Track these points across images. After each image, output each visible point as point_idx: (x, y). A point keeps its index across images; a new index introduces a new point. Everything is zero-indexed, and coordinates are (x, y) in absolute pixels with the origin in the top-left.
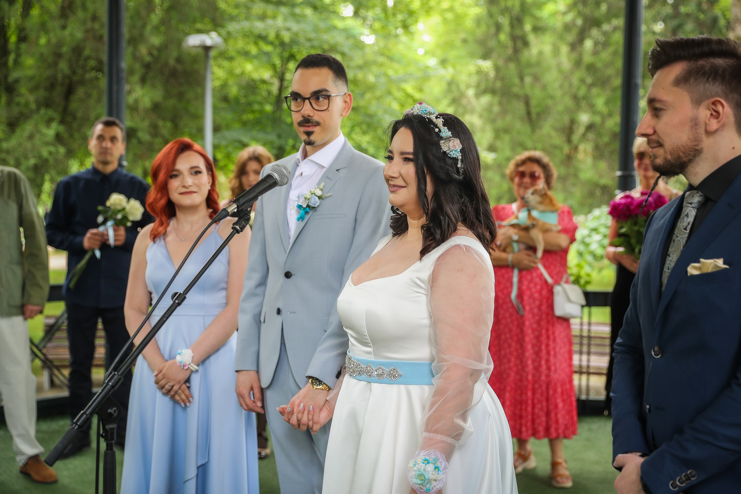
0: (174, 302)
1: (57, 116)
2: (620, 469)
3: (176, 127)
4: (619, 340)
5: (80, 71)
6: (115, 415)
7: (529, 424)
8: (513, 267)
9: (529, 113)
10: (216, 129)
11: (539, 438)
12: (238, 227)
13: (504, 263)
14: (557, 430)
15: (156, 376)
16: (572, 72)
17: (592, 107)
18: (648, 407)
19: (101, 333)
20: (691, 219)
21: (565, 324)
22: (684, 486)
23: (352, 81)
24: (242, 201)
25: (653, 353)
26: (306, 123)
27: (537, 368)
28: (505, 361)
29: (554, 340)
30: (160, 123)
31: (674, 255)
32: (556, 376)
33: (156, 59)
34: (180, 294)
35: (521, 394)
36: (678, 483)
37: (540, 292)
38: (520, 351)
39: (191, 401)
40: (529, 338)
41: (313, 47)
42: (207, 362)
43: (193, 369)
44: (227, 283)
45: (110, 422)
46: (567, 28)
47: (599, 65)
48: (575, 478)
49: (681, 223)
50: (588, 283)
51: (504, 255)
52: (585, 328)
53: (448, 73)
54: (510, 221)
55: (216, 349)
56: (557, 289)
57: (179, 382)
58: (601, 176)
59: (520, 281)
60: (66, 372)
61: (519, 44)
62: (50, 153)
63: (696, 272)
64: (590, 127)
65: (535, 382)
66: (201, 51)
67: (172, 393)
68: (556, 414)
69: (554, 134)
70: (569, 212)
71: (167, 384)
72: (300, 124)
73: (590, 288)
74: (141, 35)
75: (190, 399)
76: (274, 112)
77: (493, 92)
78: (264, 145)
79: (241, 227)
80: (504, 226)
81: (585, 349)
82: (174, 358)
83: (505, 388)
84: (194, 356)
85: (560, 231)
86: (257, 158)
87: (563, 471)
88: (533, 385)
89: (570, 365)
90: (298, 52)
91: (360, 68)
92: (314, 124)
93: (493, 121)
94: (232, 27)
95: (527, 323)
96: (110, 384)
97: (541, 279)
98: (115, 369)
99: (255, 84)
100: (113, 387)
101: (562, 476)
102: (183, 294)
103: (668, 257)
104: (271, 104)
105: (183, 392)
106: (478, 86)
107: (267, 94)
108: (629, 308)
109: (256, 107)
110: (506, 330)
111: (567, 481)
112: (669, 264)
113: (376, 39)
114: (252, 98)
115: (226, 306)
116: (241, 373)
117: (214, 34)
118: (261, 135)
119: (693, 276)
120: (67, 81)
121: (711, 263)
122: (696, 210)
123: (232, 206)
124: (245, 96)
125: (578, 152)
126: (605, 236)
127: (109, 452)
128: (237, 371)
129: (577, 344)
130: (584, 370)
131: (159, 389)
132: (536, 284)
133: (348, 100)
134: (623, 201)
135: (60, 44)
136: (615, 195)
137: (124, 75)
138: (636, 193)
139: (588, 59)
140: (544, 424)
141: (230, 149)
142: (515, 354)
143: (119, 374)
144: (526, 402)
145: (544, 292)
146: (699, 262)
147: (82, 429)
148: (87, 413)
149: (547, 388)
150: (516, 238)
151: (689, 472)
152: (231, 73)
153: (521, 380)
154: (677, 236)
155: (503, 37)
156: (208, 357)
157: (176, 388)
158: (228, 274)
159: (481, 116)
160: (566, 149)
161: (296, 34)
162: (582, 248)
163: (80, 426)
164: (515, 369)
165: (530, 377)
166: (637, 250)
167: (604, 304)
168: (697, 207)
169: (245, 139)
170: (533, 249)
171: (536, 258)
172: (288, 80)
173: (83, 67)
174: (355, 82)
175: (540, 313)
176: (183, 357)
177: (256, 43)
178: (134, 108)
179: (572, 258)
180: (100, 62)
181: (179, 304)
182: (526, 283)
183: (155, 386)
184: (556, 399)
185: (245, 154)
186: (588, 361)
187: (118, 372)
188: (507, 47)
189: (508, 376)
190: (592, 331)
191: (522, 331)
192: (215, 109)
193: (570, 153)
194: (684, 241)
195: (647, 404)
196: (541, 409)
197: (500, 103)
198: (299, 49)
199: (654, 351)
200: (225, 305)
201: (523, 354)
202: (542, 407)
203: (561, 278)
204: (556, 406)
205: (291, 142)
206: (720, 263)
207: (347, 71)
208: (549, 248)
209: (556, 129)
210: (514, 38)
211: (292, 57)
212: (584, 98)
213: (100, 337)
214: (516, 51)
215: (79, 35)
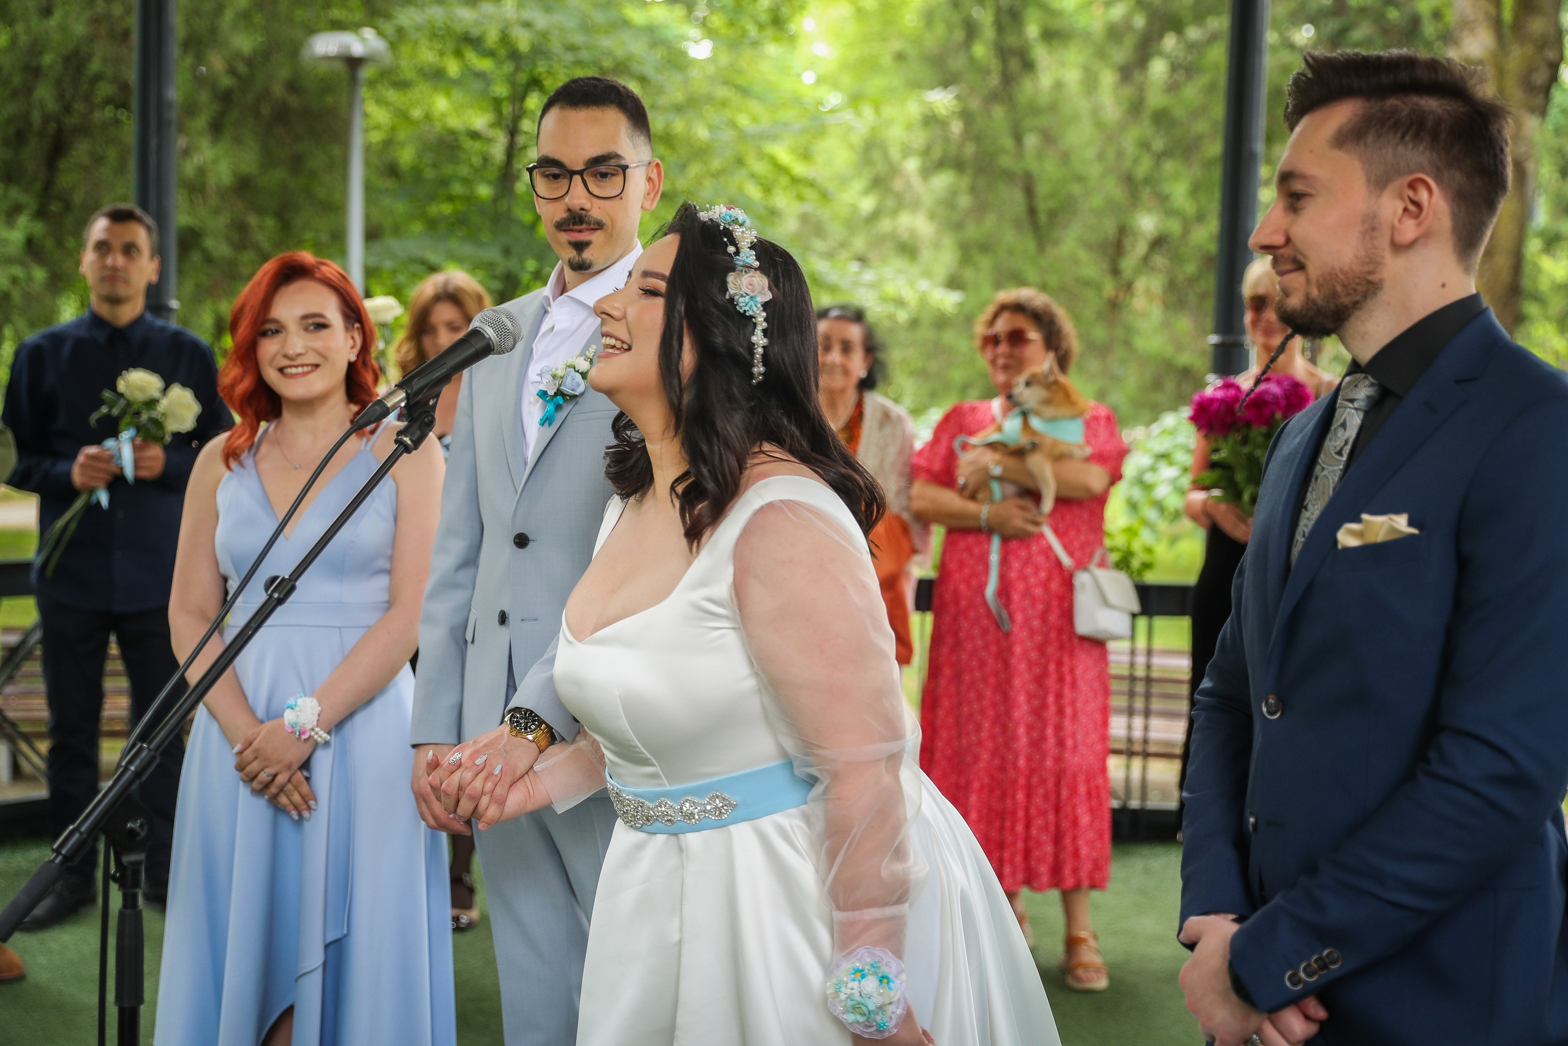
0: (271, 596)
1: (29, 201)
2: (1191, 946)
3: (287, 231)
4: (1206, 684)
5: (79, 106)
6: (143, 834)
7: (1019, 859)
8: (990, 531)
9: (1032, 211)
10: (372, 235)
11: (1039, 889)
12: (407, 440)
13: (971, 524)
14: (1075, 871)
15: (240, 753)
16: (1123, 127)
17: (1162, 199)
18: (1252, 820)
19: (114, 663)
20: (1351, 433)
21: (1096, 652)
22: (1313, 982)
23: (661, 138)
24: (417, 384)
25: (1264, 709)
26: (574, 224)
27: (1037, 744)
28: (971, 727)
29: (1074, 685)
30: (253, 220)
31: (1316, 507)
32: (1076, 759)
33: (244, 82)
34: (283, 579)
35: (1003, 797)
36: (1302, 975)
37: (1045, 585)
38: (1002, 708)
39: (313, 807)
40: (1022, 681)
41: (579, 63)
42: (348, 727)
43: (319, 739)
44: (391, 559)
45: (130, 850)
46: (1115, 33)
47: (1179, 112)
48: (1114, 972)
49: (1330, 440)
50: (1147, 566)
51: (971, 507)
52: (1141, 660)
53: (863, 122)
54: (986, 436)
55: (367, 700)
56: (1082, 579)
57: (289, 767)
58: (1180, 348)
59: (1004, 561)
60: (44, 746)
61: (1014, 65)
62: (14, 280)
63: (1352, 542)
64: (1158, 242)
65: (1032, 772)
66: (340, 67)
67: (273, 789)
68: (1074, 839)
69: (1083, 255)
70: (1109, 419)
71: (262, 770)
72: (561, 226)
73: (1151, 578)
74: (213, 31)
75: (312, 803)
76: (496, 200)
77: (958, 165)
78: (474, 267)
79: (414, 439)
80: (975, 446)
81: (1139, 704)
82: (280, 715)
83: (969, 783)
84: (321, 711)
85: (1089, 459)
86: (452, 296)
87: (1089, 955)
88: (1028, 778)
89: (1104, 737)
90: (549, 73)
91: (678, 109)
92: (592, 226)
93: (957, 226)
94: (407, 17)
95: (1018, 650)
96: (133, 768)
97: (1047, 558)
98: (144, 737)
99: (456, 140)
100: (138, 774)
101: (1086, 966)
102: (290, 579)
103: (1303, 510)
104: (489, 183)
105: (296, 788)
106: (926, 152)
107: (481, 161)
108: (1229, 619)
109: (457, 189)
110: (974, 663)
111: (1098, 977)
112: (1306, 526)
113: (715, 49)
114: (448, 170)
115: (388, 609)
116: (422, 748)
117: (368, 33)
118: (467, 249)
119: (1348, 550)
120: (52, 127)
121: (1382, 524)
122: (1361, 414)
123: (395, 395)
124: (435, 166)
125: (1132, 295)
126: (1185, 470)
127: (128, 911)
128: (414, 746)
129: (1121, 693)
130: (1137, 748)
131: (244, 781)
132: (1037, 569)
133: (654, 176)
134: (1220, 394)
135: (36, 48)
136: (1205, 383)
137: (174, 115)
138: (1245, 381)
139: (1155, 99)
140: (1050, 859)
141: (402, 278)
142: (991, 713)
143: (152, 746)
144: (1014, 813)
145: (1055, 585)
146: (1358, 520)
147: (70, 864)
148: (83, 829)
149: (1058, 785)
150: (997, 471)
151: (1325, 953)
152: (403, 115)
153: (1002, 769)
154: (1323, 469)
155: (980, 50)
156: (351, 716)
157: (281, 779)
158: (394, 541)
159: (932, 217)
160: (1109, 288)
161: (544, 35)
162: (1137, 493)
163: (66, 858)
164: (990, 745)
165: (1022, 762)
166: (1246, 497)
167: (1180, 612)
168: (1364, 408)
169: (432, 257)
170: (1034, 495)
171: (1040, 513)
172: (526, 133)
173: (88, 98)
174: (668, 139)
175: (1044, 629)
176: (299, 713)
177: (458, 54)
178: (196, 188)
179: (1116, 515)
180: (124, 87)
181: (281, 601)
182: (1016, 565)
183: (236, 775)
184: (1074, 807)
185: (429, 286)
186: (1146, 728)
187: (149, 744)
188: (988, 72)
189: (976, 759)
190: (1154, 668)
191: (1007, 665)
192: (370, 190)
193: (1117, 296)
194: (1336, 479)
195: (1251, 814)
196: (1045, 828)
197: (973, 190)
198: (551, 67)
199: (1266, 705)
200: (386, 605)
201: (1008, 714)
202: (1047, 824)
203: (1091, 556)
204: (1075, 822)
205: (531, 265)
206: (1401, 523)
207: (651, 115)
208: (1066, 493)
209: (1088, 246)
210: (1003, 53)
211: (535, 83)
212: (1148, 181)
213: (115, 674)
214: (1008, 79)
215: (79, 29)
